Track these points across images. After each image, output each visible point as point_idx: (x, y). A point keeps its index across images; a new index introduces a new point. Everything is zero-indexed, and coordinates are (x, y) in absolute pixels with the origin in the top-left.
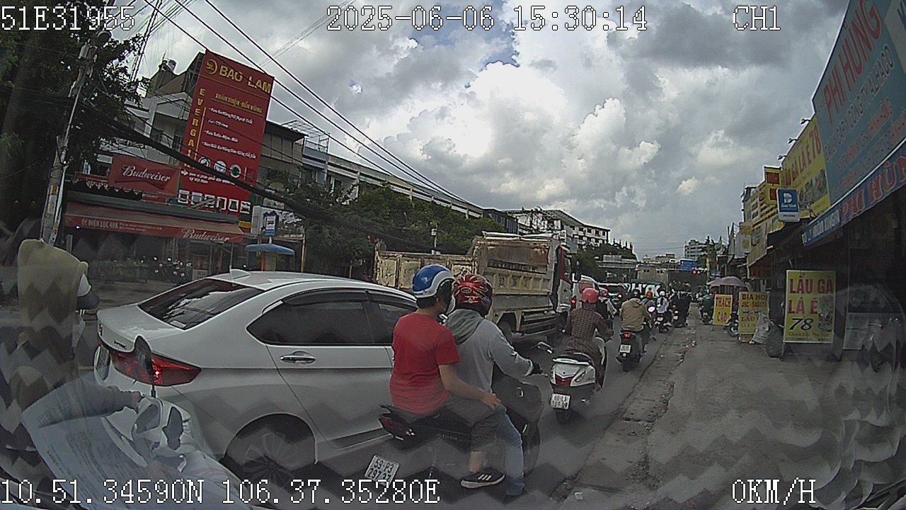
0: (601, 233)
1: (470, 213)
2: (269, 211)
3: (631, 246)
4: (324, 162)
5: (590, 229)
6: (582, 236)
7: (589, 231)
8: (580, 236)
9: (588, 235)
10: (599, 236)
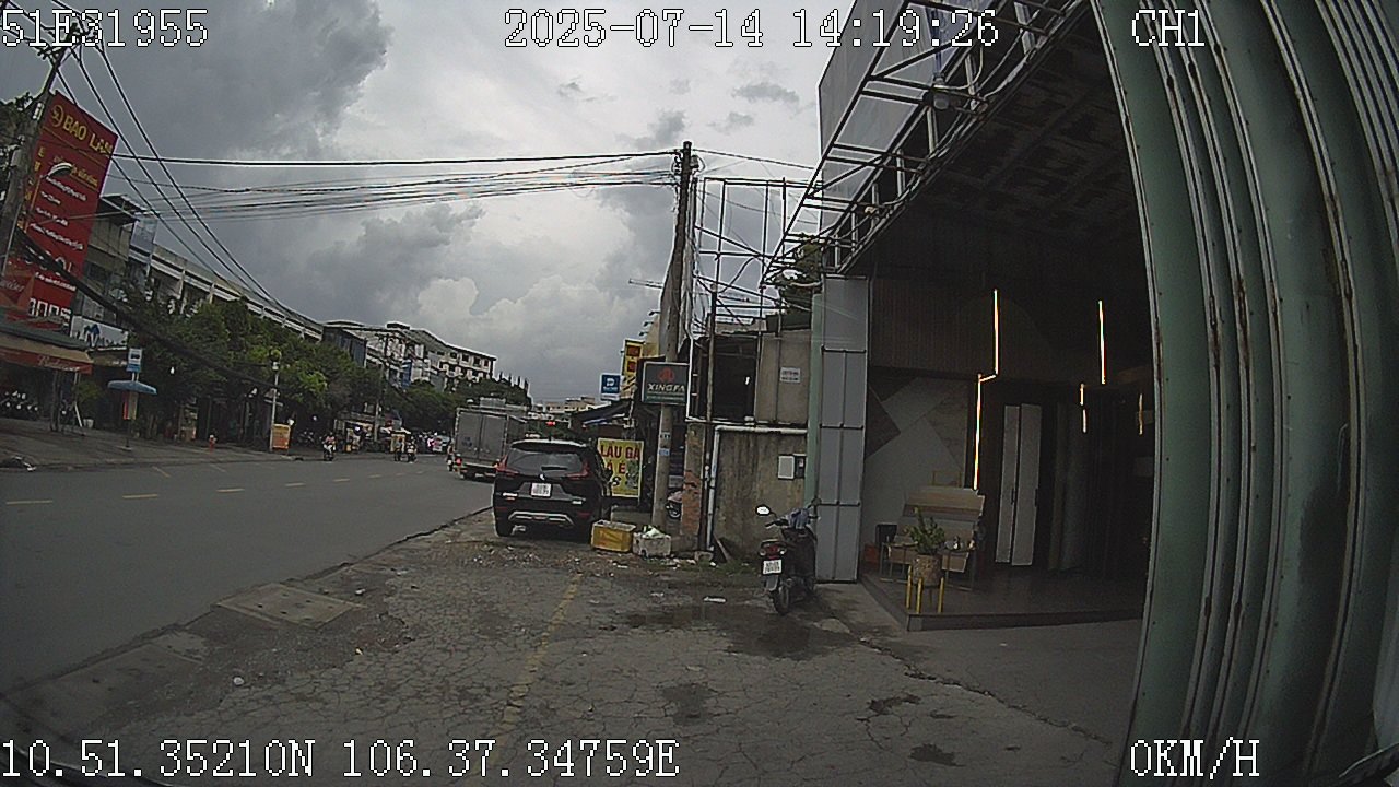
0: (482, 362)
1: (308, 332)
2: (91, 323)
3: (526, 384)
4: (147, 255)
5: (466, 355)
6: (455, 366)
7: (465, 359)
8: (451, 365)
9: (463, 364)
10: (479, 366)
